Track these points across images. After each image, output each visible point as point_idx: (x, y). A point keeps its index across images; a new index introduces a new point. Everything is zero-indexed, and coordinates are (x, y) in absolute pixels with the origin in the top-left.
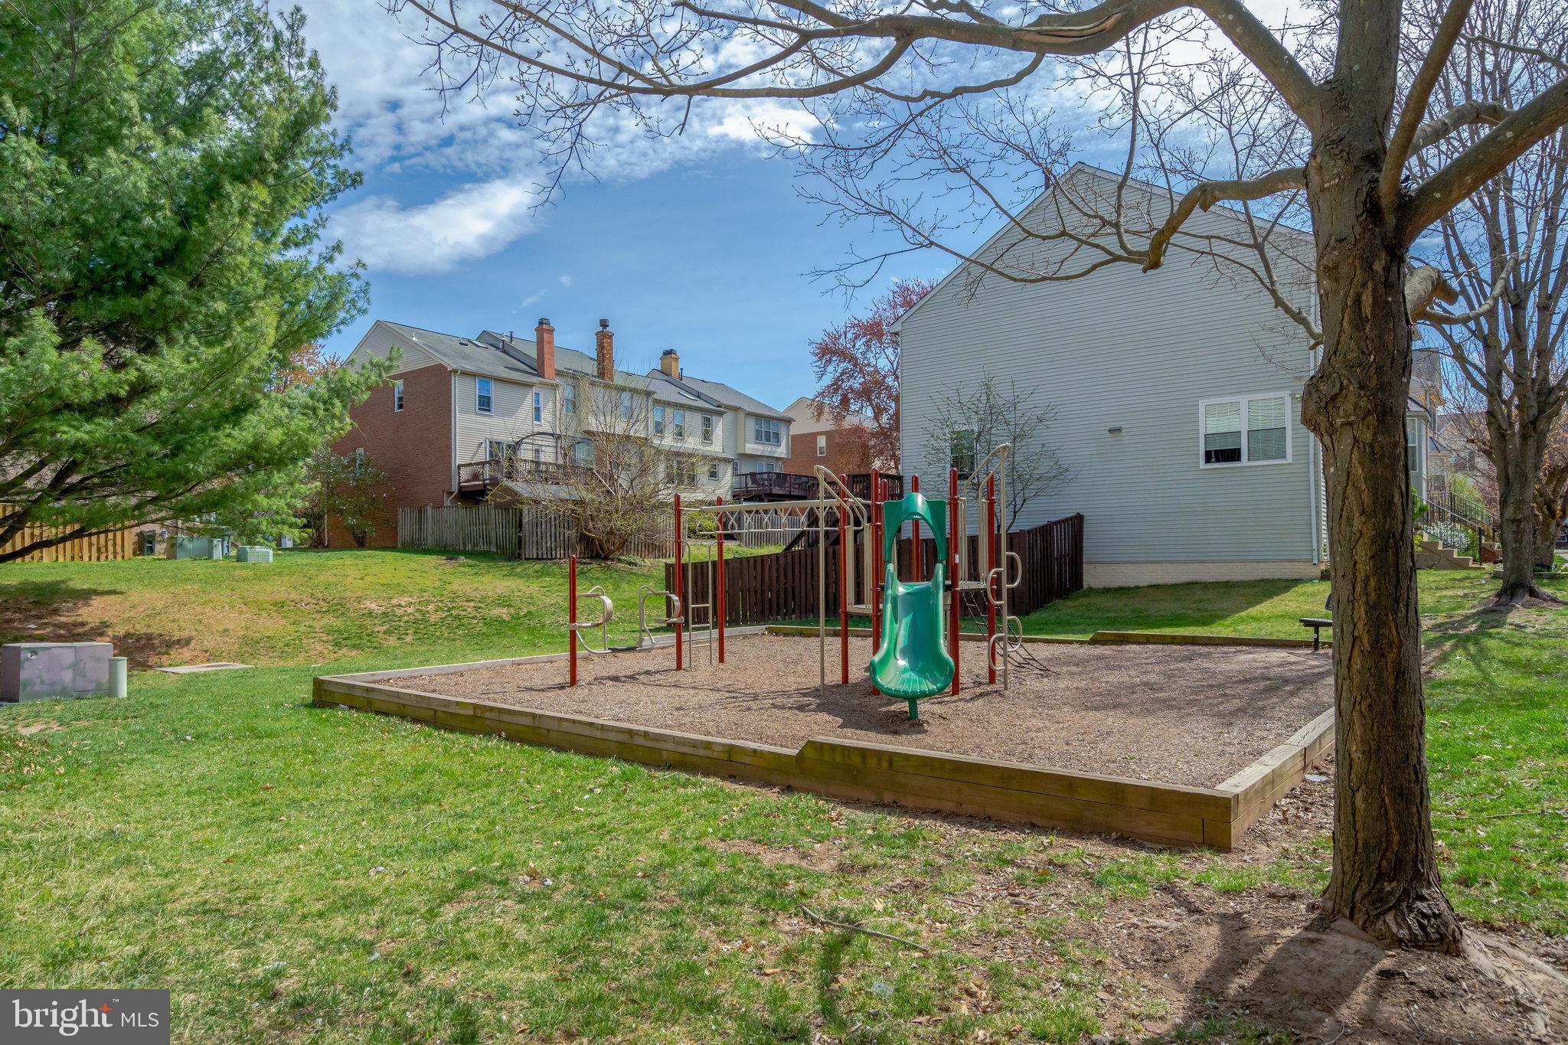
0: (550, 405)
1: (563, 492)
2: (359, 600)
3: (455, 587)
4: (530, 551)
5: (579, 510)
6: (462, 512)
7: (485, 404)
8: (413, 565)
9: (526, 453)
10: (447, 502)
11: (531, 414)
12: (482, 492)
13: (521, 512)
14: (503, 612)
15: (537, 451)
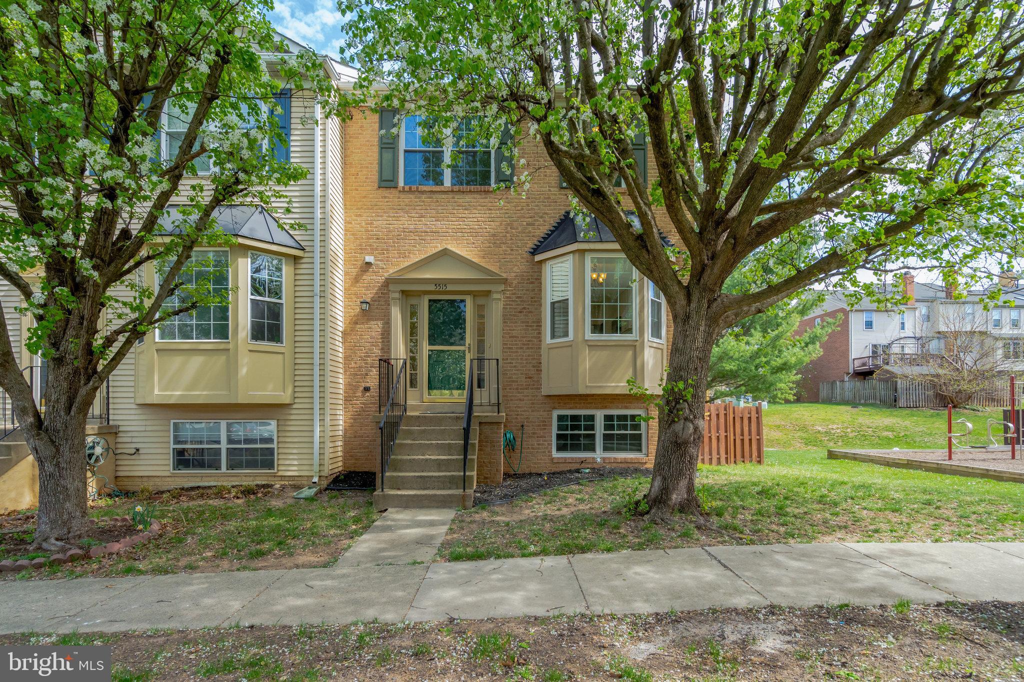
0: (912, 319)
1: (924, 370)
2: (813, 425)
3: (860, 421)
4: (902, 402)
5: (936, 380)
6: (858, 384)
7: (869, 325)
8: (834, 411)
9: (896, 349)
10: (846, 379)
11: (898, 326)
12: (870, 373)
13: (896, 382)
14: (890, 434)
15: (903, 347)
